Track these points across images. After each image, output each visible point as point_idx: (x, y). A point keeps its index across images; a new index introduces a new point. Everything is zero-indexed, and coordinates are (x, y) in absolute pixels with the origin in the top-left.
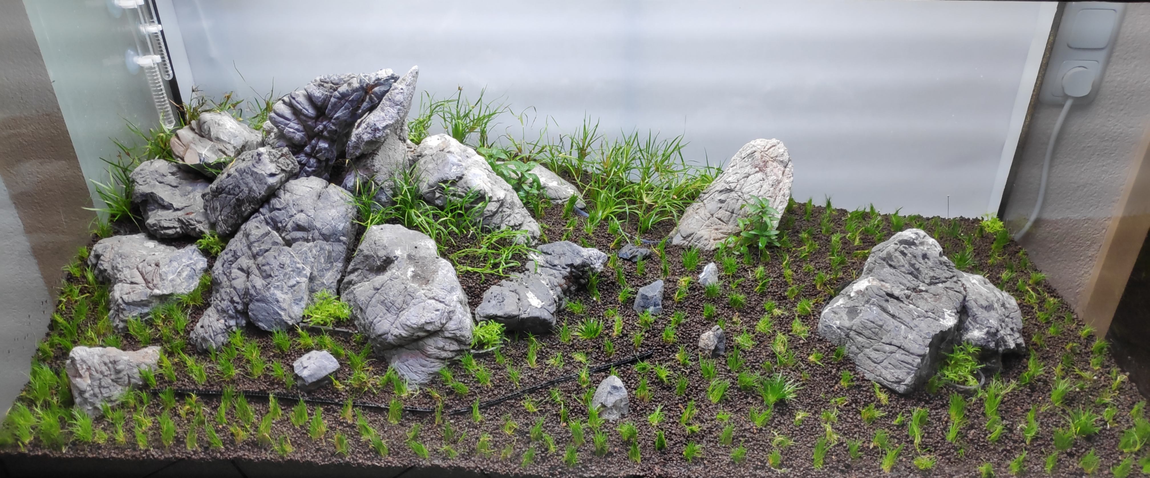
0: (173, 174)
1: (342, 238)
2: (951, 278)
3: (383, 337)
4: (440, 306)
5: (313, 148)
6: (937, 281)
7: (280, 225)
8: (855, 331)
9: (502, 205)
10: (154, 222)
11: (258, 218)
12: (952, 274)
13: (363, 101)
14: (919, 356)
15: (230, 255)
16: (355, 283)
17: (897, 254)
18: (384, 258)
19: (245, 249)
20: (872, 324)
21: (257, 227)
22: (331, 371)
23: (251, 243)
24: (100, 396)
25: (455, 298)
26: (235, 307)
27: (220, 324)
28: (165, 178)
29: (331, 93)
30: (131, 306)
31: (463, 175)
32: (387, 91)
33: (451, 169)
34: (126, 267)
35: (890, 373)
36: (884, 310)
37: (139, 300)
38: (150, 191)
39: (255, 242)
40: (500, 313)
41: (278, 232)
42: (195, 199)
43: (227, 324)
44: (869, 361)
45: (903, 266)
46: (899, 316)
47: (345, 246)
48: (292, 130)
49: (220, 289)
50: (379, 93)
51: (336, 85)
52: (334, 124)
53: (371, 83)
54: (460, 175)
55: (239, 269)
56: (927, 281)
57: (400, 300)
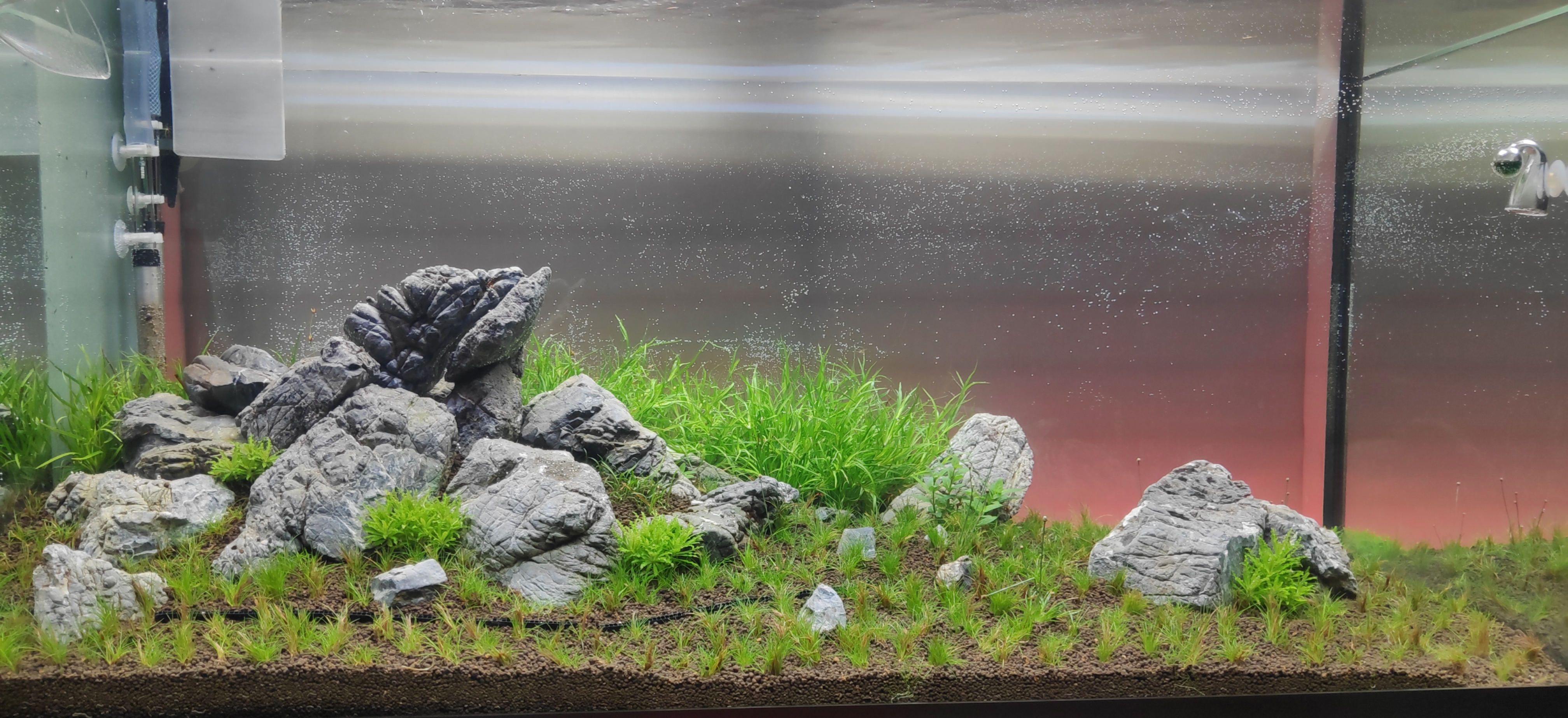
0: (184, 407)
1: (440, 453)
2: (1245, 496)
3: (503, 545)
4: (586, 498)
5: (401, 362)
6: (1229, 500)
7: (358, 426)
8: (1134, 554)
9: (651, 446)
10: (150, 459)
11: (327, 422)
12: (1246, 493)
13: (480, 296)
15: (281, 466)
16: (459, 502)
17: (1176, 480)
18: (504, 462)
19: (306, 456)
20: (1155, 538)
21: (324, 432)
22: (434, 582)
23: (316, 449)
24: (79, 615)
26: (286, 522)
27: (262, 545)
28: (173, 411)
29: (439, 285)
30: (126, 531)
31: (601, 408)
32: (512, 286)
33: (584, 399)
34: (121, 487)
35: (1183, 585)
36: (1165, 522)
37: (138, 523)
38: (150, 423)
41: (354, 434)
42: (216, 433)
43: (271, 545)
44: (1156, 582)
45: (1185, 490)
47: (442, 465)
48: (376, 335)
49: (263, 507)
50: (503, 287)
51: (446, 277)
52: (436, 326)
53: (493, 276)
54: (597, 406)
55: (296, 478)
56: (1217, 500)
57: (529, 496)
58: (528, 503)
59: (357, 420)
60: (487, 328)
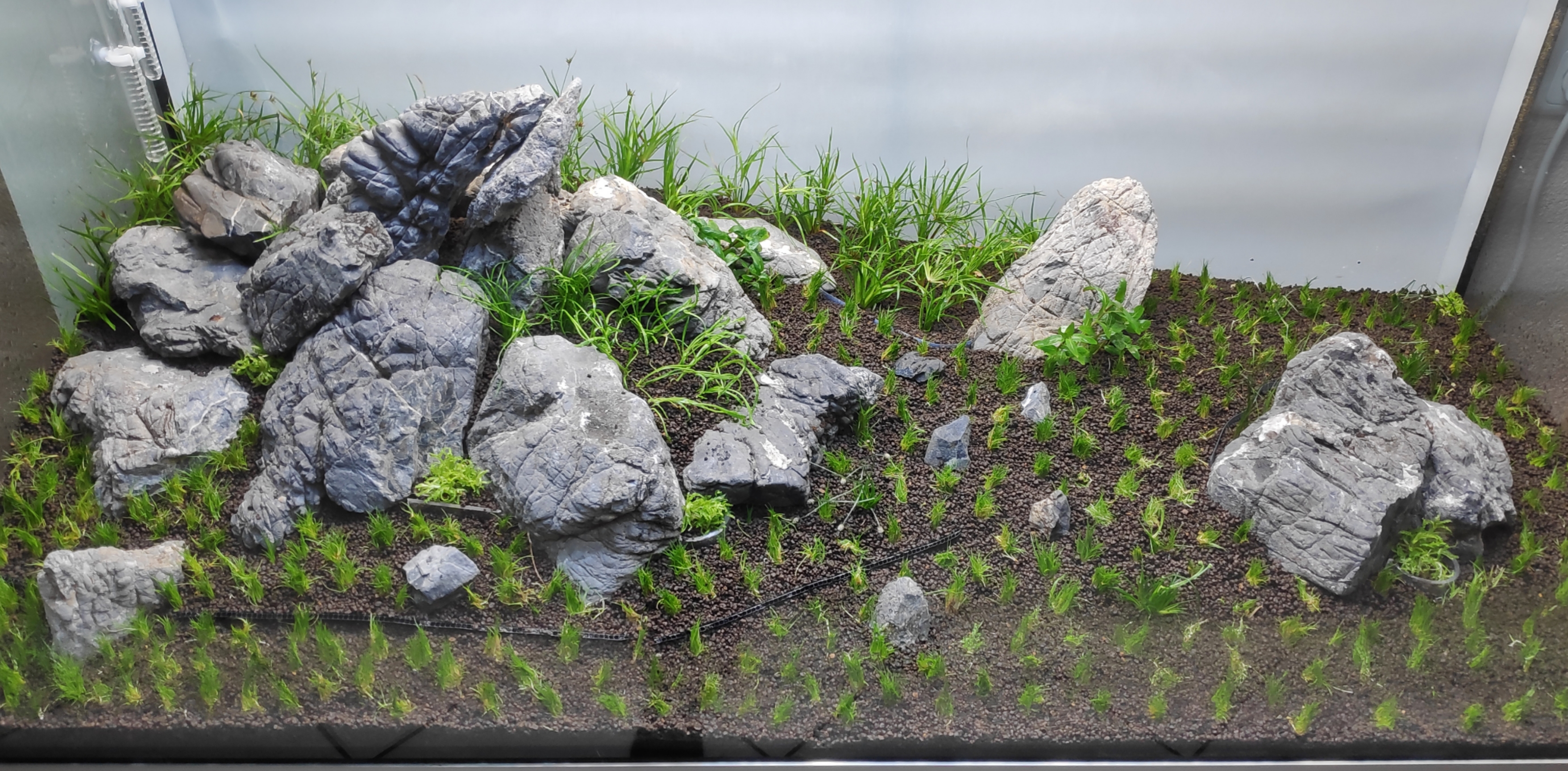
0: (182, 251)
1: (469, 360)
2: (1411, 413)
3: (546, 522)
4: (635, 474)
5: (414, 212)
6: (1390, 418)
7: (369, 343)
8: (1267, 497)
9: (714, 297)
10: (156, 332)
11: (334, 332)
12: (1412, 407)
13: (496, 138)
14: (1367, 539)
15: (289, 391)
16: (493, 433)
17: (1330, 374)
18: (540, 395)
19: (315, 382)
20: (1295, 488)
21: (333, 347)
22: (467, 580)
23: (325, 373)
24: (93, 626)
25: (656, 459)
26: (303, 477)
27: (280, 504)
28: (169, 258)
29: (444, 126)
30: (132, 476)
31: (654, 251)
32: (534, 125)
33: (633, 242)
34: (119, 411)
35: (1322, 563)
36: (1313, 465)
37: (144, 465)
38: (145, 281)
39: (330, 371)
40: (724, 479)
41: (366, 354)
42: (220, 293)
43: (290, 502)
44: (1290, 545)
45: (1339, 394)
46: (1337, 476)
47: (473, 373)
48: (379, 185)
49: (277, 447)
50: (522, 127)
51: (452, 115)
52: (447, 175)
53: (510, 109)
54: (648, 251)
55: (306, 415)
56: (1375, 418)
57: (570, 465)
58: (570, 476)
59: (366, 335)
60: (507, 186)
